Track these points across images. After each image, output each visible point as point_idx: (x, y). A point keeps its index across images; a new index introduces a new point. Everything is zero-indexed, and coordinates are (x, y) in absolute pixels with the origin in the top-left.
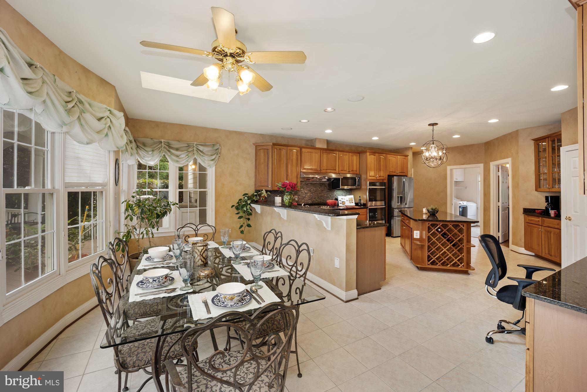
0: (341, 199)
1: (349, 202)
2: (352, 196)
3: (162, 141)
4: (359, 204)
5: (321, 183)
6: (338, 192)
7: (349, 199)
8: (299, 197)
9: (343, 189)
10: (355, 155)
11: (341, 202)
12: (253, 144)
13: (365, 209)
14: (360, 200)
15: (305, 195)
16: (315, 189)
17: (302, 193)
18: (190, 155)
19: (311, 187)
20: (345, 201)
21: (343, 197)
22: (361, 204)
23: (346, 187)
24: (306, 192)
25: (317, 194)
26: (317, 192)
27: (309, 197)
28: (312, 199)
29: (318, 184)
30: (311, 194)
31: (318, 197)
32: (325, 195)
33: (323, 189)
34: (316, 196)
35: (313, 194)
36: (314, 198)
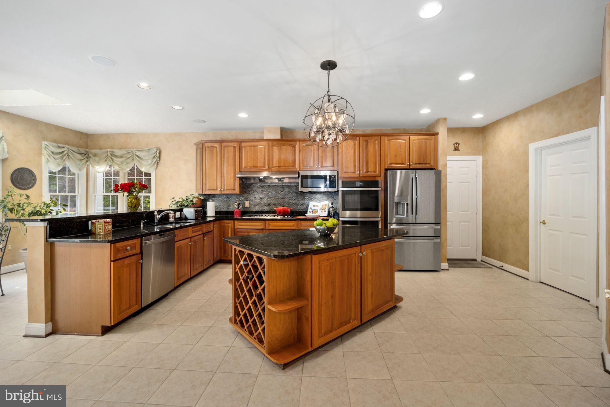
0: (312, 207)
1: (321, 211)
2: (327, 203)
3: (109, 151)
5: (284, 184)
8: (251, 203)
11: (311, 211)
12: (194, 144)
15: (259, 201)
16: (274, 192)
17: (255, 197)
18: (128, 161)
19: (269, 190)
20: (318, 209)
21: (318, 203)
24: (261, 196)
25: (277, 199)
26: (278, 196)
27: (265, 203)
28: (271, 206)
29: (279, 187)
30: (269, 200)
31: (279, 203)
32: (290, 201)
33: (287, 193)
34: (276, 202)
35: (272, 199)
36: (273, 204)
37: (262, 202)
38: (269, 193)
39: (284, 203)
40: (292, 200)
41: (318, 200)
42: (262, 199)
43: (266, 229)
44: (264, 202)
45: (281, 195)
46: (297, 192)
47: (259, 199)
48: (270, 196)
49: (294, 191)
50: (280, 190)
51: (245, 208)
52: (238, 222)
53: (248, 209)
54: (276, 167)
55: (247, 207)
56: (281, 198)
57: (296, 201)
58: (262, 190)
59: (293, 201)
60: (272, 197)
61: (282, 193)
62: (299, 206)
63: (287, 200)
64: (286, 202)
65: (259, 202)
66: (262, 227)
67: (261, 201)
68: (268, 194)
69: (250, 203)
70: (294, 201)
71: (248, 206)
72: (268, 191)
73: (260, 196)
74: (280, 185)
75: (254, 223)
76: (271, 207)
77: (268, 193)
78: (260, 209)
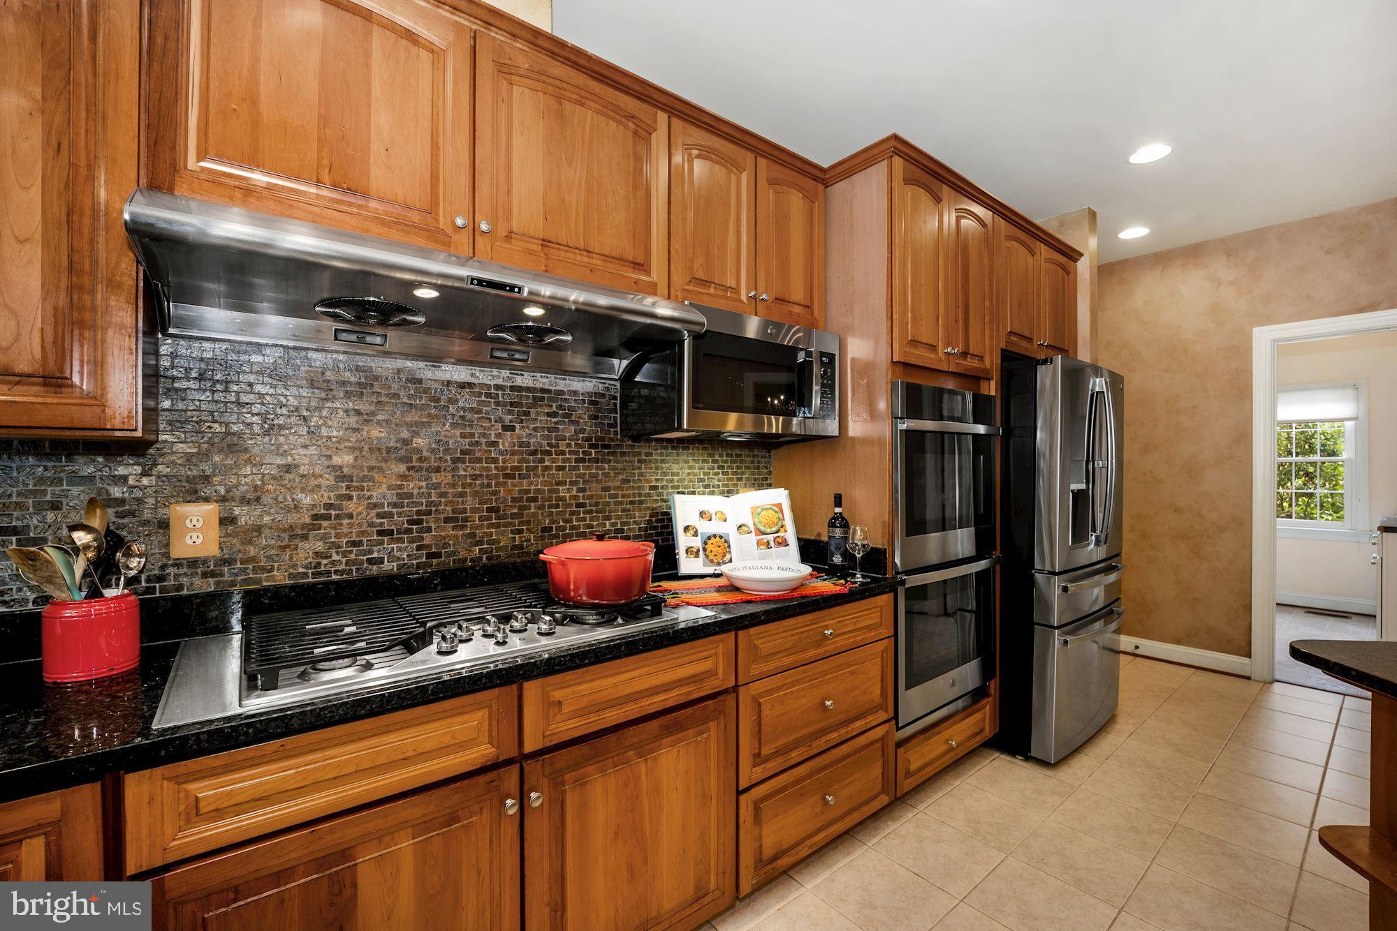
0: (695, 521)
1: (753, 538)
2: (779, 496)
4: (837, 559)
6: (675, 468)
7: (755, 512)
8: (245, 517)
9: (711, 442)
10: (801, 189)
11: (697, 543)
13: (885, 600)
14: (840, 522)
15: (325, 497)
20: (729, 529)
21: (713, 503)
22: (848, 556)
23: (733, 423)
25: (475, 477)
26: (479, 460)
27: (379, 516)
28: (429, 530)
29: (488, 395)
30: (411, 486)
31: (489, 510)
32: (563, 491)
33: (537, 440)
34: (470, 503)
35: (435, 479)
36: (447, 520)
37: (351, 506)
38: (416, 434)
39: (521, 508)
40: (573, 483)
41: (701, 480)
42: (349, 478)
43: (521, 759)
44: (375, 506)
45: (501, 452)
46: (598, 439)
47: (328, 480)
48: (420, 459)
49: (583, 431)
50: (501, 420)
51: (172, 571)
52: (179, 780)
53: (213, 574)
54: (528, 237)
55: (193, 563)
56: (506, 476)
57: (595, 489)
58: (358, 413)
59: (580, 490)
60: (438, 470)
61: (506, 442)
62: (608, 518)
63: (537, 483)
64: (534, 500)
65: (329, 506)
66: (482, 752)
67: (340, 497)
68: (406, 442)
69: (226, 521)
70: (583, 490)
71: (212, 550)
72: (409, 425)
73: (337, 460)
74: (497, 387)
75: (392, 739)
76: (428, 539)
77: (405, 434)
78: (333, 563)
